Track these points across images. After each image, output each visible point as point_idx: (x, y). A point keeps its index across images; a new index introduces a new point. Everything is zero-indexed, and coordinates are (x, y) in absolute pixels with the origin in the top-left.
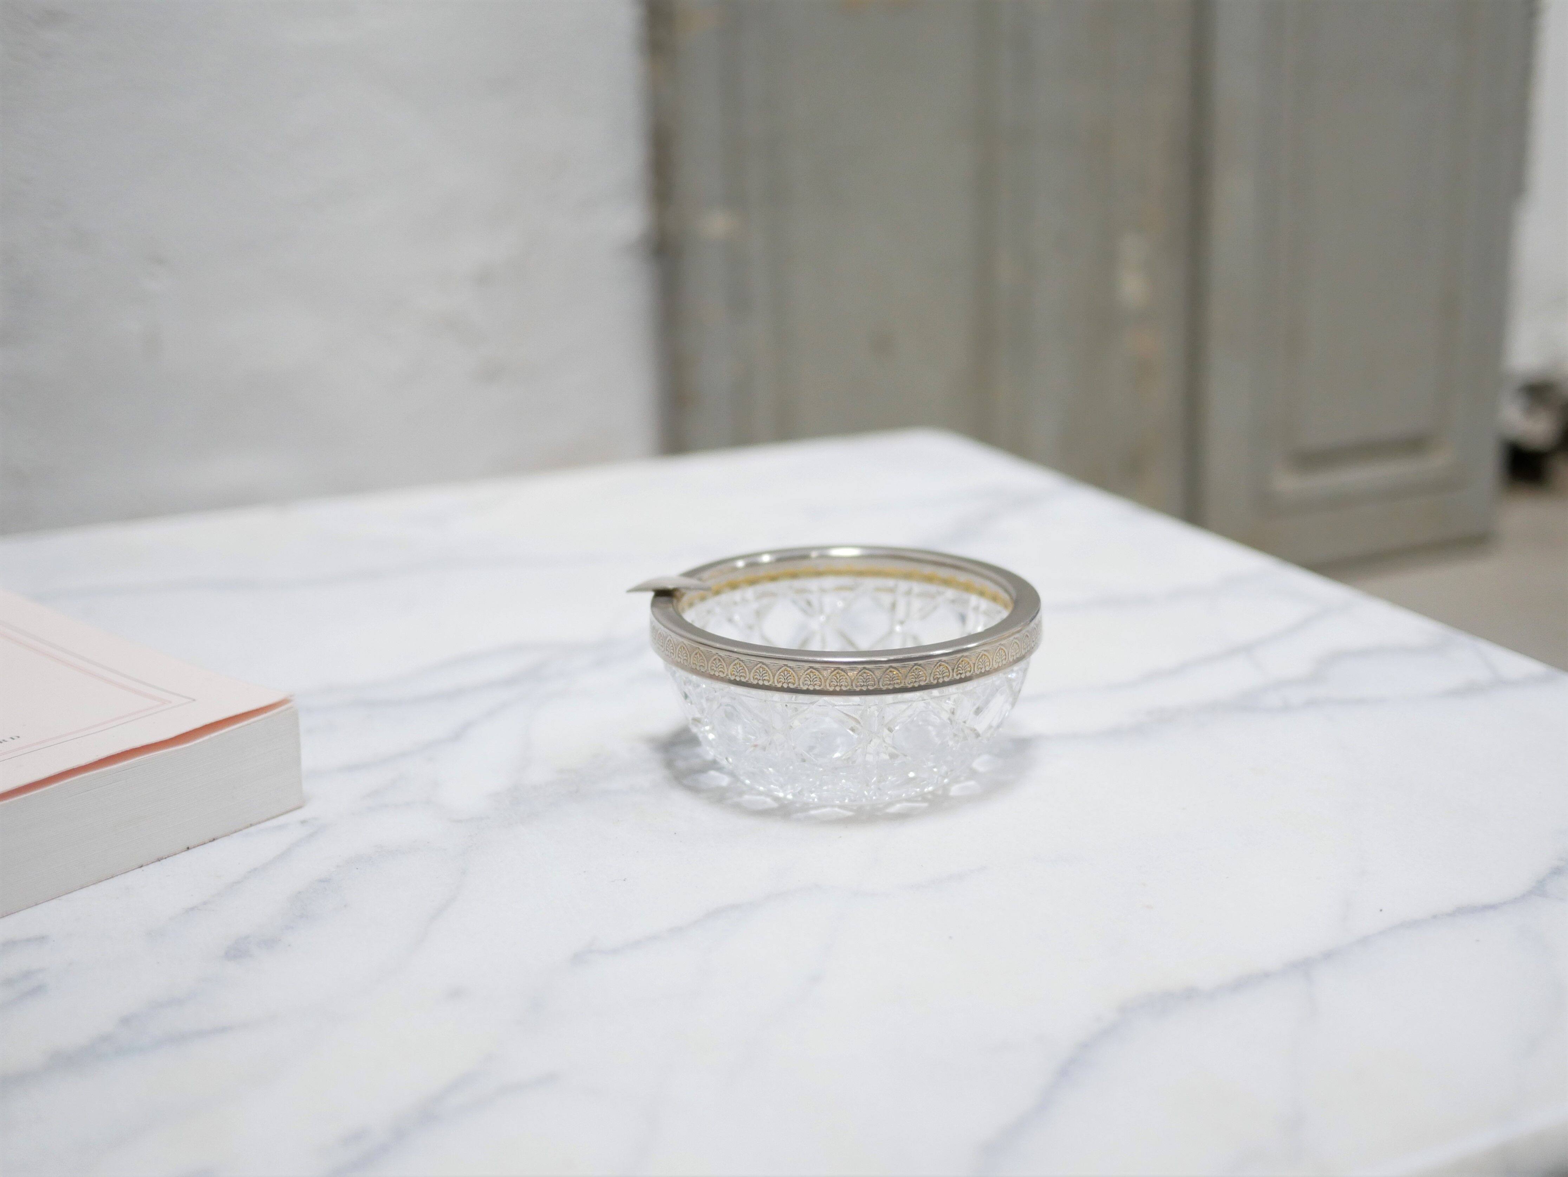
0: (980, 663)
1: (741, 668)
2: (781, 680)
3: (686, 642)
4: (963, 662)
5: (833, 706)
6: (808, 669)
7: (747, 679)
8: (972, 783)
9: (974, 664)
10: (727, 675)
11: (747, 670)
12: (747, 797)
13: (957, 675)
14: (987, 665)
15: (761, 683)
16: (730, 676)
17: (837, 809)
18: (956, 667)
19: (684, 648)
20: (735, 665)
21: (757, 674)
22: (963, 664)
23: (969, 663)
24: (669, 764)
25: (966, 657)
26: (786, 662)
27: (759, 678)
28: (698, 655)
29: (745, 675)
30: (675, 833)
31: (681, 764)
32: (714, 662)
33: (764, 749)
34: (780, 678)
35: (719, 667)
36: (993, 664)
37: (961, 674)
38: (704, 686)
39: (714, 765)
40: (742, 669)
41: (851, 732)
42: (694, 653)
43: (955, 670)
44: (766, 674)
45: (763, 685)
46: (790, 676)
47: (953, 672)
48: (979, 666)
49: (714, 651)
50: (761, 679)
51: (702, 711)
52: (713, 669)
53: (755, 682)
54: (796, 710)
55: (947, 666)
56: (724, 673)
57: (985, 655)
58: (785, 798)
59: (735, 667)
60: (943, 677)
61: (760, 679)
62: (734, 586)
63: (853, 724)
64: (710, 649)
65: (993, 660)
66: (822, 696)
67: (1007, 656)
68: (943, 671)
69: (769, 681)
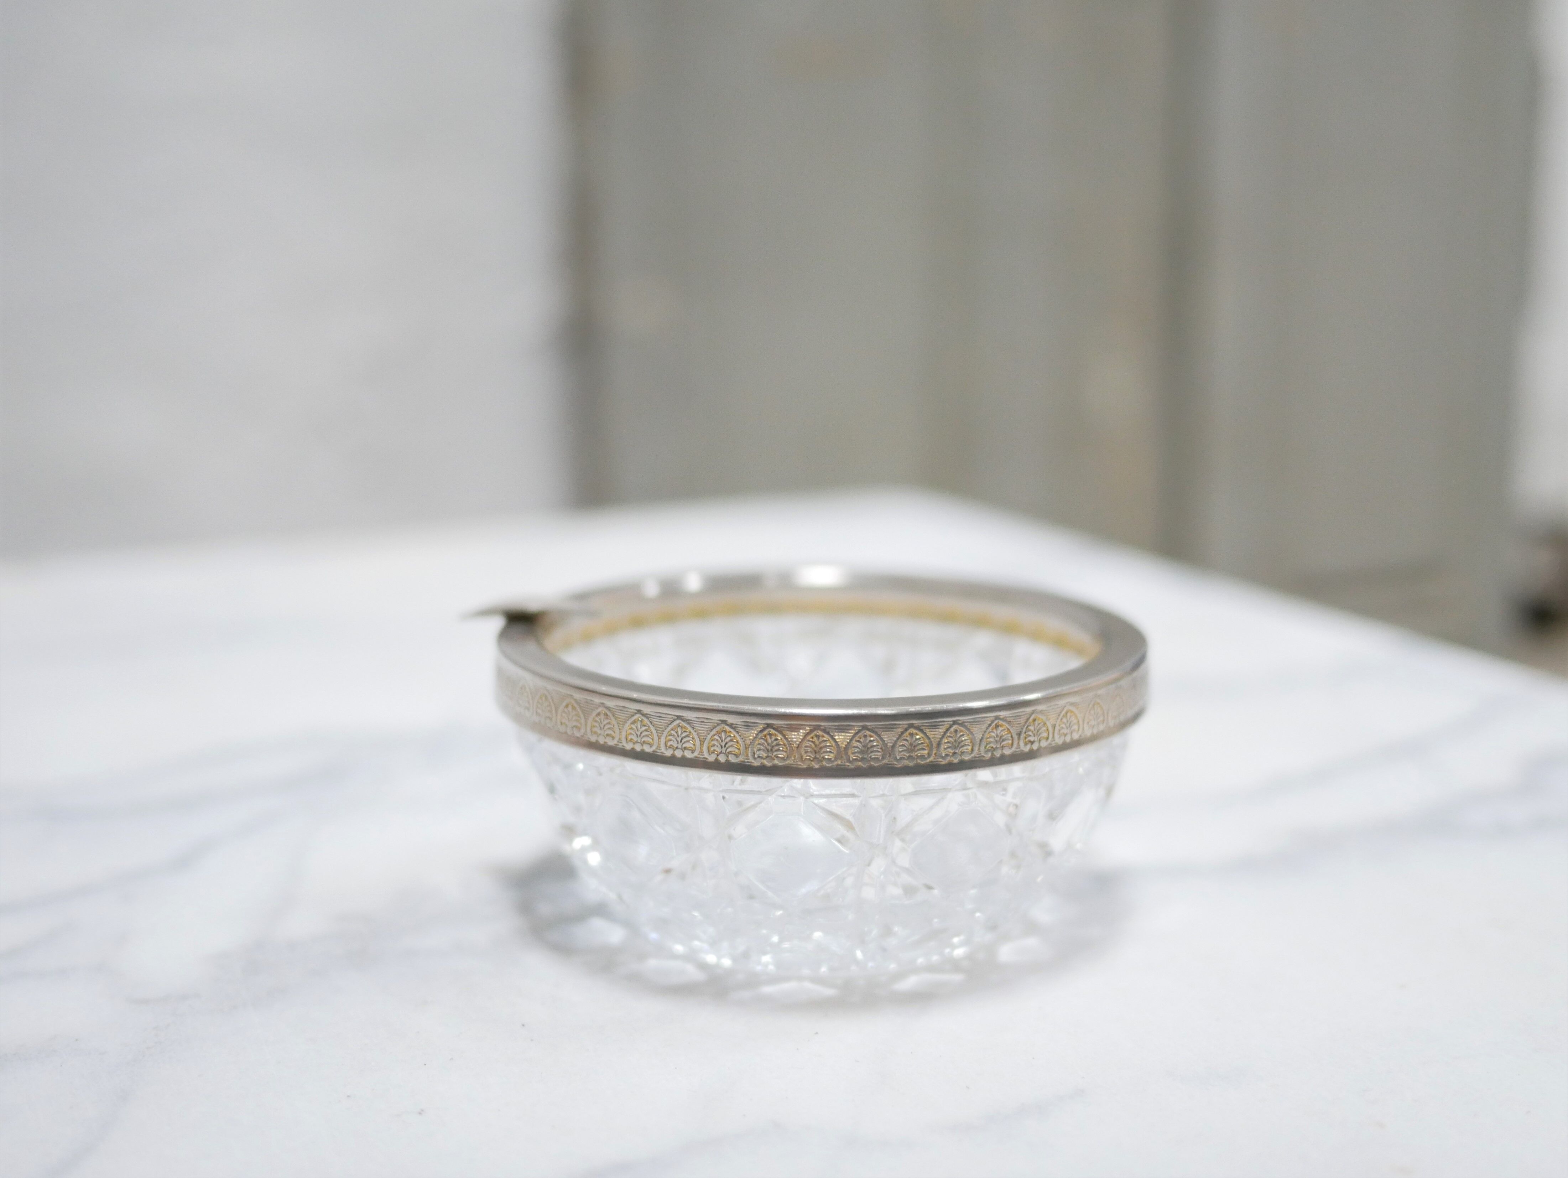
0: (1063, 725)
1: (644, 728)
2: (715, 748)
3: (550, 686)
4: (1036, 723)
5: (807, 798)
6: (764, 729)
7: (654, 748)
8: (1032, 942)
9: (1054, 727)
10: (620, 741)
11: (654, 731)
12: (653, 963)
13: (1026, 744)
14: (1074, 730)
15: (678, 754)
16: (624, 743)
17: (808, 985)
18: (1024, 731)
19: (546, 697)
20: (634, 722)
21: (673, 739)
22: (1036, 725)
23: (1045, 724)
24: (525, 908)
25: (1041, 712)
26: (724, 717)
27: (675, 745)
28: (570, 708)
29: (651, 740)
30: (523, 1025)
31: (545, 909)
32: (597, 719)
33: (683, 876)
34: (714, 745)
35: (606, 727)
36: (1083, 729)
37: (1032, 743)
38: (580, 766)
39: (601, 910)
40: (646, 730)
41: (837, 844)
42: (564, 704)
43: (1023, 736)
44: (688, 739)
45: (683, 757)
46: (731, 741)
47: (1019, 739)
48: (1062, 731)
49: (597, 700)
50: (680, 747)
51: (578, 809)
52: (595, 733)
53: (668, 753)
54: (740, 804)
55: (1009, 727)
56: (613, 738)
57: (1072, 712)
58: (717, 966)
59: (633, 726)
60: (1003, 747)
61: (677, 748)
62: (638, 623)
63: (841, 830)
64: (589, 697)
65: (1084, 721)
66: (792, 778)
67: (1106, 717)
68: (1001, 737)
69: (693, 751)
